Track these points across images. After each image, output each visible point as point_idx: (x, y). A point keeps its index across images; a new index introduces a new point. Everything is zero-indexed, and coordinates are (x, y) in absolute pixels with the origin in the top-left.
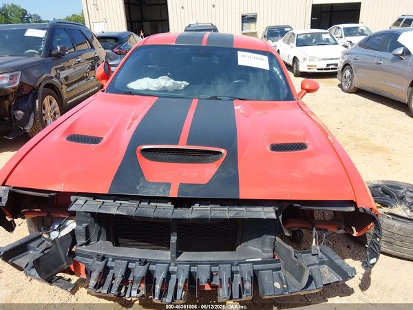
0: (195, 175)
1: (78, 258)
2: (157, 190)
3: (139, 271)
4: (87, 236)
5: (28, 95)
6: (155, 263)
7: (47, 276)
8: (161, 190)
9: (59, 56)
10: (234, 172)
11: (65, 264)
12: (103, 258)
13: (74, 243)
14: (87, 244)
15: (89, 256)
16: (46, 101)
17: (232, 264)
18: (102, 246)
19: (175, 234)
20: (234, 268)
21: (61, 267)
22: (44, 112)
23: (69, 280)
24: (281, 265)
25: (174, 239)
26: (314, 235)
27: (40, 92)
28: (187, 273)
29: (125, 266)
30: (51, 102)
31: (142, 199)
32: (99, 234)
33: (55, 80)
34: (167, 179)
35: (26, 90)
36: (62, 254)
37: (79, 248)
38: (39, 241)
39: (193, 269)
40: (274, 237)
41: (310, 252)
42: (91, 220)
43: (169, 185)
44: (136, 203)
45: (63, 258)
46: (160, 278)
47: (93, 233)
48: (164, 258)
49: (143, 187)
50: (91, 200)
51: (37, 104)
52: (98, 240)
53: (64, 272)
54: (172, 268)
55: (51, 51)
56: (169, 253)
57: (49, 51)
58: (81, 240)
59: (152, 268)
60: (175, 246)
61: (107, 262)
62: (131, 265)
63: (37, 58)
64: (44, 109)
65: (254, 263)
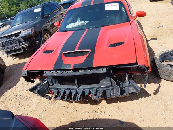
0: (79, 61)
1: (51, 89)
2: (67, 67)
3: (68, 92)
4: (52, 82)
5: (38, 35)
6: (72, 89)
7: (42, 95)
8: (68, 67)
9: (47, 17)
10: (92, 58)
11: (47, 91)
12: (57, 89)
13: (49, 85)
14: (53, 85)
15: (53, 88)
16: (45, 36)
17: (97, 88)
18: (57, 85)
19: (76, 80)
20: (97, 90)
21: (46, 92)
22: (45, 40)
23: (50, 96)
24: (114, 87)
25: (76, 82)
26: (126, 76)
27: (42, 33)
28: (82, 92)
29: (64, 91)
30: (47, 36)
31: (63, 70)
32: (56, 82)
33: (47, 27)
34: (70, 63)
35: (38, 33)
36: (46, 89)
37: (51, 86)
38: (40, 85)
39: (84, 91)
40: (110, 78)
41: (125, 82)
42: (52, 78)
43: (71, 65)
44: (62, 72)
45: (46, 90)
46: (73, 94)
47: (54, 81)
48: (75, 88)
49: (63, 66)
50: (49, 72)
51: (42, 37)
52: (56, 84)
53: (47, 94)
54: (78, 91)
55: (44, 16)
56: (76, 86)
57: (43, 16)
58: (51, 84)
59: (72, 91)
60: (77, 84)
61: (59, 90)
62: (66, 91)
63: (39, 20)
64: (45, 39)
65: (104, 87)
